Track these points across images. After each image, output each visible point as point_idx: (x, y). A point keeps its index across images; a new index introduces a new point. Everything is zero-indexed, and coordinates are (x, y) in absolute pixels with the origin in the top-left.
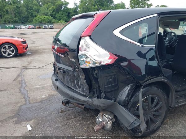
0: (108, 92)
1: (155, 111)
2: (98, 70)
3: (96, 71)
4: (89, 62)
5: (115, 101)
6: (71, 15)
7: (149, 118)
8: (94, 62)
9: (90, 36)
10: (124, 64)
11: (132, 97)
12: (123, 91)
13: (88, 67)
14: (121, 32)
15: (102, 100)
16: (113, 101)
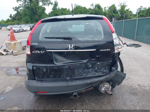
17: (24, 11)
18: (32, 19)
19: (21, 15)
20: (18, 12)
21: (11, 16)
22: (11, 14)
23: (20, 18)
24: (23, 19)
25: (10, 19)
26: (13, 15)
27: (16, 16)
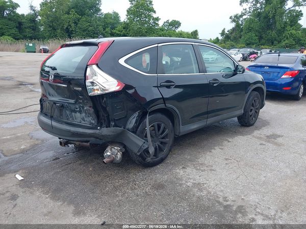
0: (117, 120)
1: (163, 138)
2: (106, 98)
3: (105, 99)
4: (98, 90)
5: (124, 128)
6: (25, 28)
7: (157, 146)
8: (103, 89)
9: (97, 65)
10: (131, 92)
11: (140, 124)
12: (131, 119)
13: (96, 94)
14: (126, 61)
15: (112, 129)
16: (122, 128)
17: (250, 21)
18: (261, 38)
19: (242, 30)
20: (238, 26)
21: (223, 34)
22: (224, 29)
23: (238, 35)
24: (243, 37)
25: (220, 38)
26: (228, 31)
27: (231, 33)
